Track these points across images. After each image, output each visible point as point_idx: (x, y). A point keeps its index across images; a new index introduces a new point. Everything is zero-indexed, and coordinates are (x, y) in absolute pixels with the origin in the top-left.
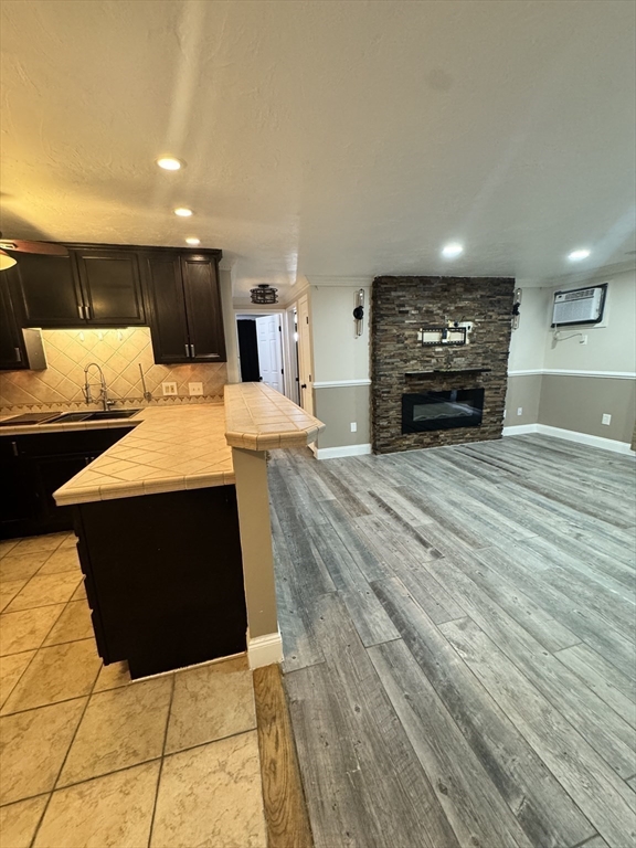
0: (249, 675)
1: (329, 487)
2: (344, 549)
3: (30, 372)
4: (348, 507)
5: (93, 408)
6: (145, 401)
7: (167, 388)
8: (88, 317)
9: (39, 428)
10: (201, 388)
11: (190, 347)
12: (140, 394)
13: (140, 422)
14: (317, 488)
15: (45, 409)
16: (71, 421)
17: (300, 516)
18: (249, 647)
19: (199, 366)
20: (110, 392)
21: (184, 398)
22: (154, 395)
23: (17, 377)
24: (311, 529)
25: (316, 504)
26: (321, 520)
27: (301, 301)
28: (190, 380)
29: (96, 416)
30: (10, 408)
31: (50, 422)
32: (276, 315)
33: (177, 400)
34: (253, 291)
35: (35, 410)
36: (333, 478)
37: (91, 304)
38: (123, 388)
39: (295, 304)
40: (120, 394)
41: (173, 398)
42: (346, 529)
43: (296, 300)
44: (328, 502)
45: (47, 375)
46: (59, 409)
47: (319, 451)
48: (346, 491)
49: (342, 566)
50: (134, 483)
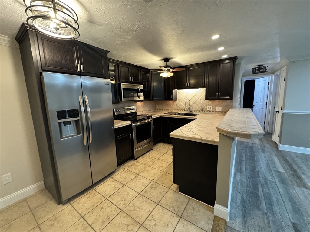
0: (213, 215)
1: (282, 165)
2: (280, 198)
3: (173, 101)
4: (292, 179)
5: (186, 112)
6: (201, 112)
7: (209, 108)
8: (188, 86)
9: (173, 116)
10: (221, 109)
11: (218, 94)
12: (199, 109)
13: (197, 118)
14: (274, 163)
15: (175, 111)
16: (180, 115)
17: (258, 172)
18: (215, 206)
19: (221, 101)
20: (191, 107)
21: (214, 112)
22: (204, 110)
23: (171, 102)
24: (262, 180)
25: (270, 170)
26: (270, 178)
27: (282, 69)
28: (217, 106)
29: (186, 115)
30: (168, 110)
31: (175, 115)
32: (267, 78)
33: (212, 112)
34: (254, 69)
35: (173, 111)
36: (287, 161)
37: (190, 82)
38: (195, 107)
39: (279, 71)
40: (194, 109)
41: (210, 111)
42: (286, 189)
43: (280, 69)
44: (278, 172)
45: (177, 102)
46: (178, 111)
47: (281, 145)
48: (295, 171)
49: (275, 204)
50: (187, 136)
